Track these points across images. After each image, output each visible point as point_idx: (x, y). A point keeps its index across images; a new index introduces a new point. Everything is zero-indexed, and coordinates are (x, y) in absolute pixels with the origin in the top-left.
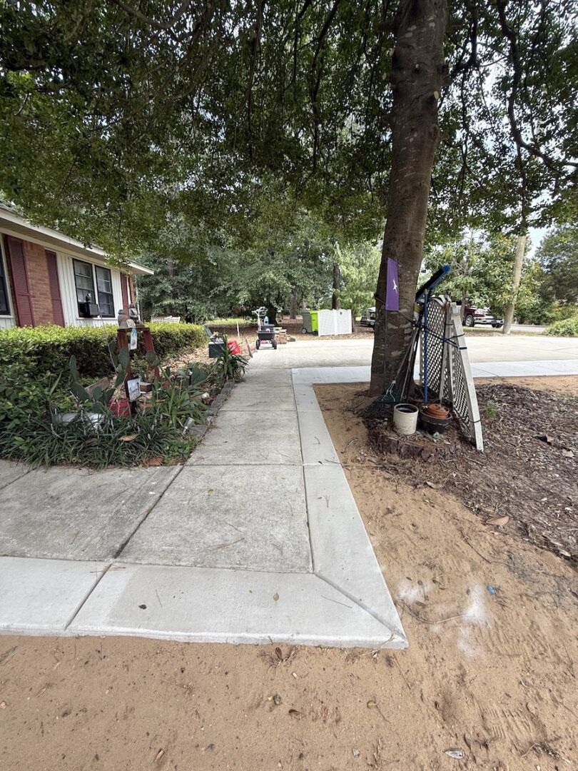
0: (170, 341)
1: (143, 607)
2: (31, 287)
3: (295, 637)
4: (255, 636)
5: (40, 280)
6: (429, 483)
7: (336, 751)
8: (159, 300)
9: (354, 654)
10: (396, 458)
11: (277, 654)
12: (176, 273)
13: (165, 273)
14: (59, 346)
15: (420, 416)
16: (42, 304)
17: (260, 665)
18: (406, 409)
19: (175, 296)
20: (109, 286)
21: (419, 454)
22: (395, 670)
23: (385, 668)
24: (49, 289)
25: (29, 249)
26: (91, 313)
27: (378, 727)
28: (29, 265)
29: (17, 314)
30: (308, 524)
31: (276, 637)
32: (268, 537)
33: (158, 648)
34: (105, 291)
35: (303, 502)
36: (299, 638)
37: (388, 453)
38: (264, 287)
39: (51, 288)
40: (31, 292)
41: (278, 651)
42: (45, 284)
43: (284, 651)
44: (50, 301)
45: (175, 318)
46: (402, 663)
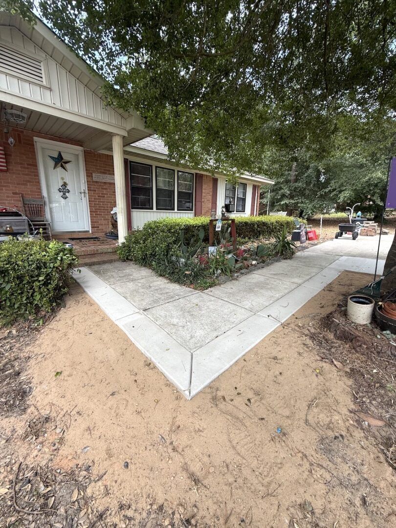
0: (265, 227)
1: (133, 327)
2: (203, 197)
3: (157, 363)
4: (148, 355)
5: (208, 193)
6: (335, 363)
7: (133, 399)
8: (280, 200)
9: (169, 384)
10: (331, 336)
11: (149, 364)
12: (296, 181)
13: (287, 182)
14: (196, 226)
15: (374, 311)
16: (207, 205)
17: (142, 363)
18: (367, 302)
19: (291, 197)
20: (245, 194)
21: (351, 341)
22: (177, 402)
23: (174, 398)
24: (211, 198)
25: (205, 178)
26: (230, 210)
27: (151, 407)
28: (204, 186)
29: (195, 211)
30: (217, 337)
31: (153, 359)
32: (194, 331)
33: (127, 340)
34: (242, 197)
35: (229, 328)
36: (158, 365)
37: (328, 331)
38: (369, 185)
39: (212, 198)
40: (203, 200)
41: (150, 364)
42: (210, 195)
43: (152, 366)
44: (211, 204)
45: (283, 213)
46: (182, 403)
